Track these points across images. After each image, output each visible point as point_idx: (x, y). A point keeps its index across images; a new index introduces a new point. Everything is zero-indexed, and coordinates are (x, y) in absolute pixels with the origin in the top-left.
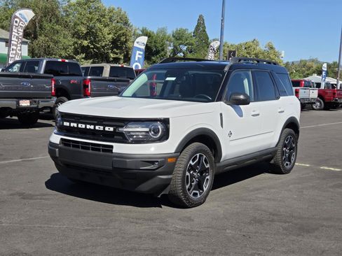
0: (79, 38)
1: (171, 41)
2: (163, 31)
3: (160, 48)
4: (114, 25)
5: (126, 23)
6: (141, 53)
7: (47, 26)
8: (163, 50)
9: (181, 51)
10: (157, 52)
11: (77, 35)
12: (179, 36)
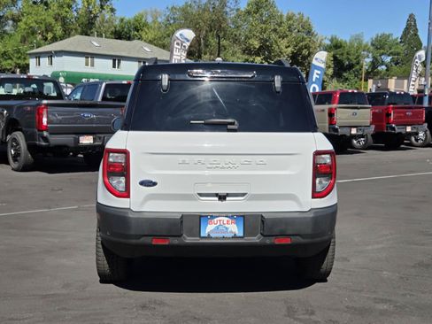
0: (250, 53)
1: (368, 51)
2: (358, 38)
3: (354, 62)
4: (294, 35)
5: (309, 32)
7: (213, 41)
8: (358, 63)
9: (383, 63)
10: (351, 67)
11: (248, 51)
12: (380, 44)
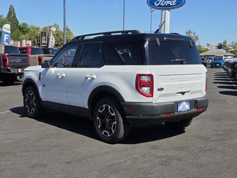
6: (8, 36)
